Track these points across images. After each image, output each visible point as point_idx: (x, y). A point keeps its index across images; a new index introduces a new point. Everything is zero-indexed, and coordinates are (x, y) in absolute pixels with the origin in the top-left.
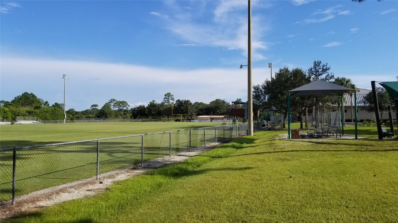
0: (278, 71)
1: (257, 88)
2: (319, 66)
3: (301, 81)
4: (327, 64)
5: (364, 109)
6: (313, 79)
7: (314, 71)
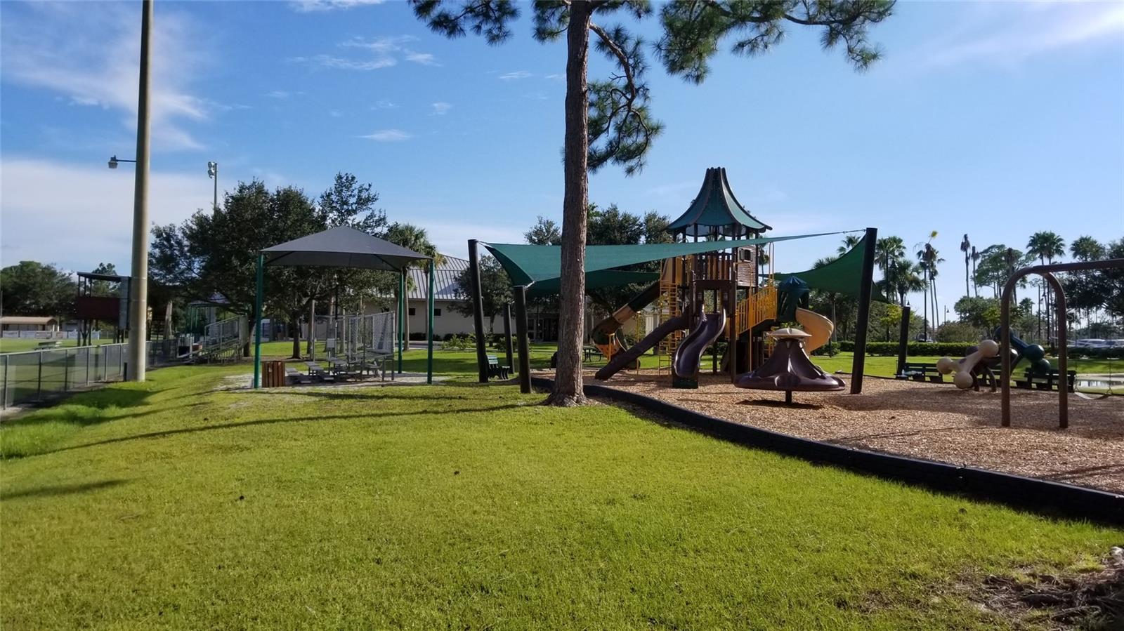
0: (235, 189)
1: (166, 233)
2: (348, 188)
3: (298, 224)
4: (370, 185)
5: (454, 307)
6: (333, 221)
7: (336, 200)
